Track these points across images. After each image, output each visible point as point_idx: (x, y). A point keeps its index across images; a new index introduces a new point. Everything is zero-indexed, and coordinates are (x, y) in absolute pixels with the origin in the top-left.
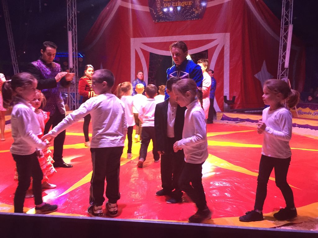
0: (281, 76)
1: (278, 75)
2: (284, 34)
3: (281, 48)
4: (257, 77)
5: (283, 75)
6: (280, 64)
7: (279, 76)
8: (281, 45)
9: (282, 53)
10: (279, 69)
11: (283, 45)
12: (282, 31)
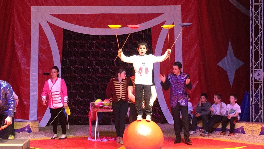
0: (255, 68)
1: (250, 66)
2: (255, 13)
3: (252, 31)
4: (221, 66)
5: (257, 68)
6: (252, 51)
7: (252, 68)
8: (252, 28)
9: (253, 37)
10: (252, 60)
11: (255, 27)
12: (252, 9)
